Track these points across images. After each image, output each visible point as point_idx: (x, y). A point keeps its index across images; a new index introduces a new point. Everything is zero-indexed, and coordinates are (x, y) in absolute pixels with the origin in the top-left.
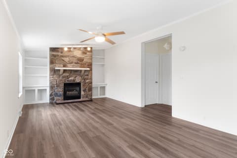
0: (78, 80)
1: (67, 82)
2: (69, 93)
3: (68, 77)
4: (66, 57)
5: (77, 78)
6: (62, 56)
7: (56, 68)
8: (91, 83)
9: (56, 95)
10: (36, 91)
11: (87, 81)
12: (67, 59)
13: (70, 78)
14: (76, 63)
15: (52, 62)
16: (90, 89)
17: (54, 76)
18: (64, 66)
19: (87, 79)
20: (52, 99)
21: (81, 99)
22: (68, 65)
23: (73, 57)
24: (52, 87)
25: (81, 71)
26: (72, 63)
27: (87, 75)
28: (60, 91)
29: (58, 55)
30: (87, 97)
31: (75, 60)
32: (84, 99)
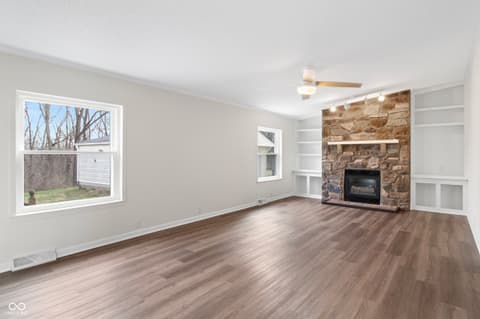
0: (373, 164)
1: (350, 168)
2: (356, 190)
3: (352, 159)
4: (348, 121)
5: (370, 160)
6: (341, 121)
7: (329, 143)
8: (407, 172)
9: (331, 188)
10: (308, 180)
11: (395, 168)
12: (349, 126)
13: (356, 161)
14: (367, 131)
15: (325, 134)
16: (405, 187)
17: (329, 157)
18: (345, 139)
19: (396, 163)
20: (325, 194)
21: (381, 206)
22: (352, 136)
23: (362, 119)
24: (325, 175)
25: (379, 146)
26: (360, 131)
27: (396, 155)
28: (338, 182)
29: (334, 121)
30: (395, 203)
31: (365, 125)
32: (388, 207)
